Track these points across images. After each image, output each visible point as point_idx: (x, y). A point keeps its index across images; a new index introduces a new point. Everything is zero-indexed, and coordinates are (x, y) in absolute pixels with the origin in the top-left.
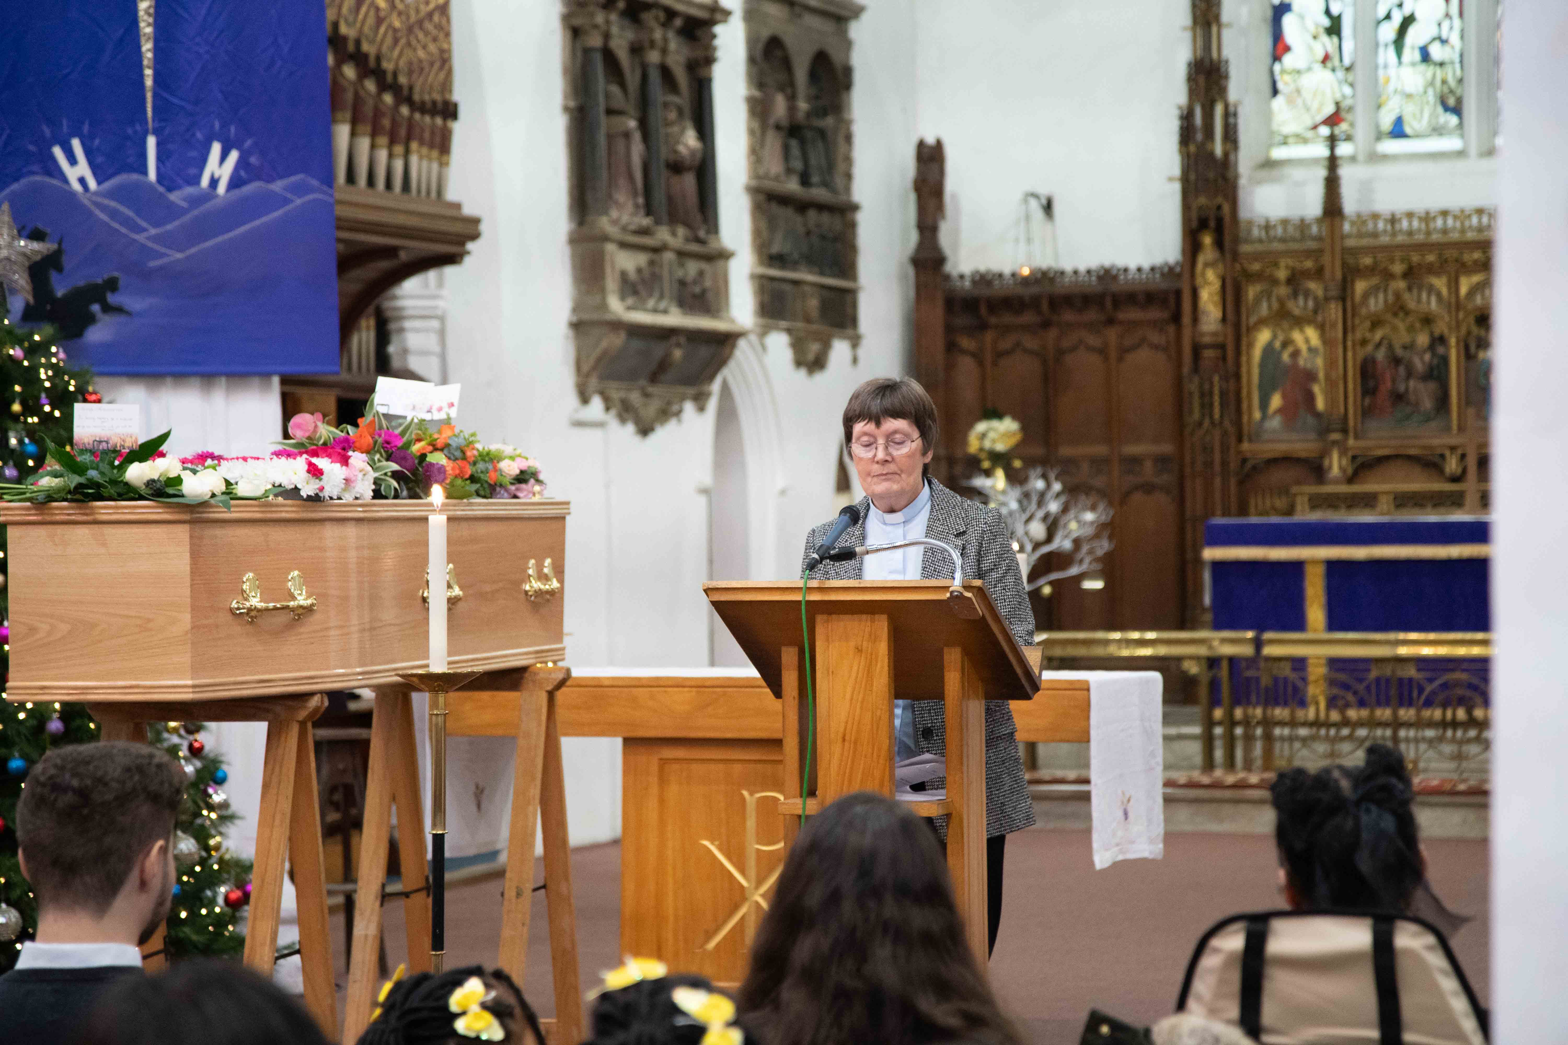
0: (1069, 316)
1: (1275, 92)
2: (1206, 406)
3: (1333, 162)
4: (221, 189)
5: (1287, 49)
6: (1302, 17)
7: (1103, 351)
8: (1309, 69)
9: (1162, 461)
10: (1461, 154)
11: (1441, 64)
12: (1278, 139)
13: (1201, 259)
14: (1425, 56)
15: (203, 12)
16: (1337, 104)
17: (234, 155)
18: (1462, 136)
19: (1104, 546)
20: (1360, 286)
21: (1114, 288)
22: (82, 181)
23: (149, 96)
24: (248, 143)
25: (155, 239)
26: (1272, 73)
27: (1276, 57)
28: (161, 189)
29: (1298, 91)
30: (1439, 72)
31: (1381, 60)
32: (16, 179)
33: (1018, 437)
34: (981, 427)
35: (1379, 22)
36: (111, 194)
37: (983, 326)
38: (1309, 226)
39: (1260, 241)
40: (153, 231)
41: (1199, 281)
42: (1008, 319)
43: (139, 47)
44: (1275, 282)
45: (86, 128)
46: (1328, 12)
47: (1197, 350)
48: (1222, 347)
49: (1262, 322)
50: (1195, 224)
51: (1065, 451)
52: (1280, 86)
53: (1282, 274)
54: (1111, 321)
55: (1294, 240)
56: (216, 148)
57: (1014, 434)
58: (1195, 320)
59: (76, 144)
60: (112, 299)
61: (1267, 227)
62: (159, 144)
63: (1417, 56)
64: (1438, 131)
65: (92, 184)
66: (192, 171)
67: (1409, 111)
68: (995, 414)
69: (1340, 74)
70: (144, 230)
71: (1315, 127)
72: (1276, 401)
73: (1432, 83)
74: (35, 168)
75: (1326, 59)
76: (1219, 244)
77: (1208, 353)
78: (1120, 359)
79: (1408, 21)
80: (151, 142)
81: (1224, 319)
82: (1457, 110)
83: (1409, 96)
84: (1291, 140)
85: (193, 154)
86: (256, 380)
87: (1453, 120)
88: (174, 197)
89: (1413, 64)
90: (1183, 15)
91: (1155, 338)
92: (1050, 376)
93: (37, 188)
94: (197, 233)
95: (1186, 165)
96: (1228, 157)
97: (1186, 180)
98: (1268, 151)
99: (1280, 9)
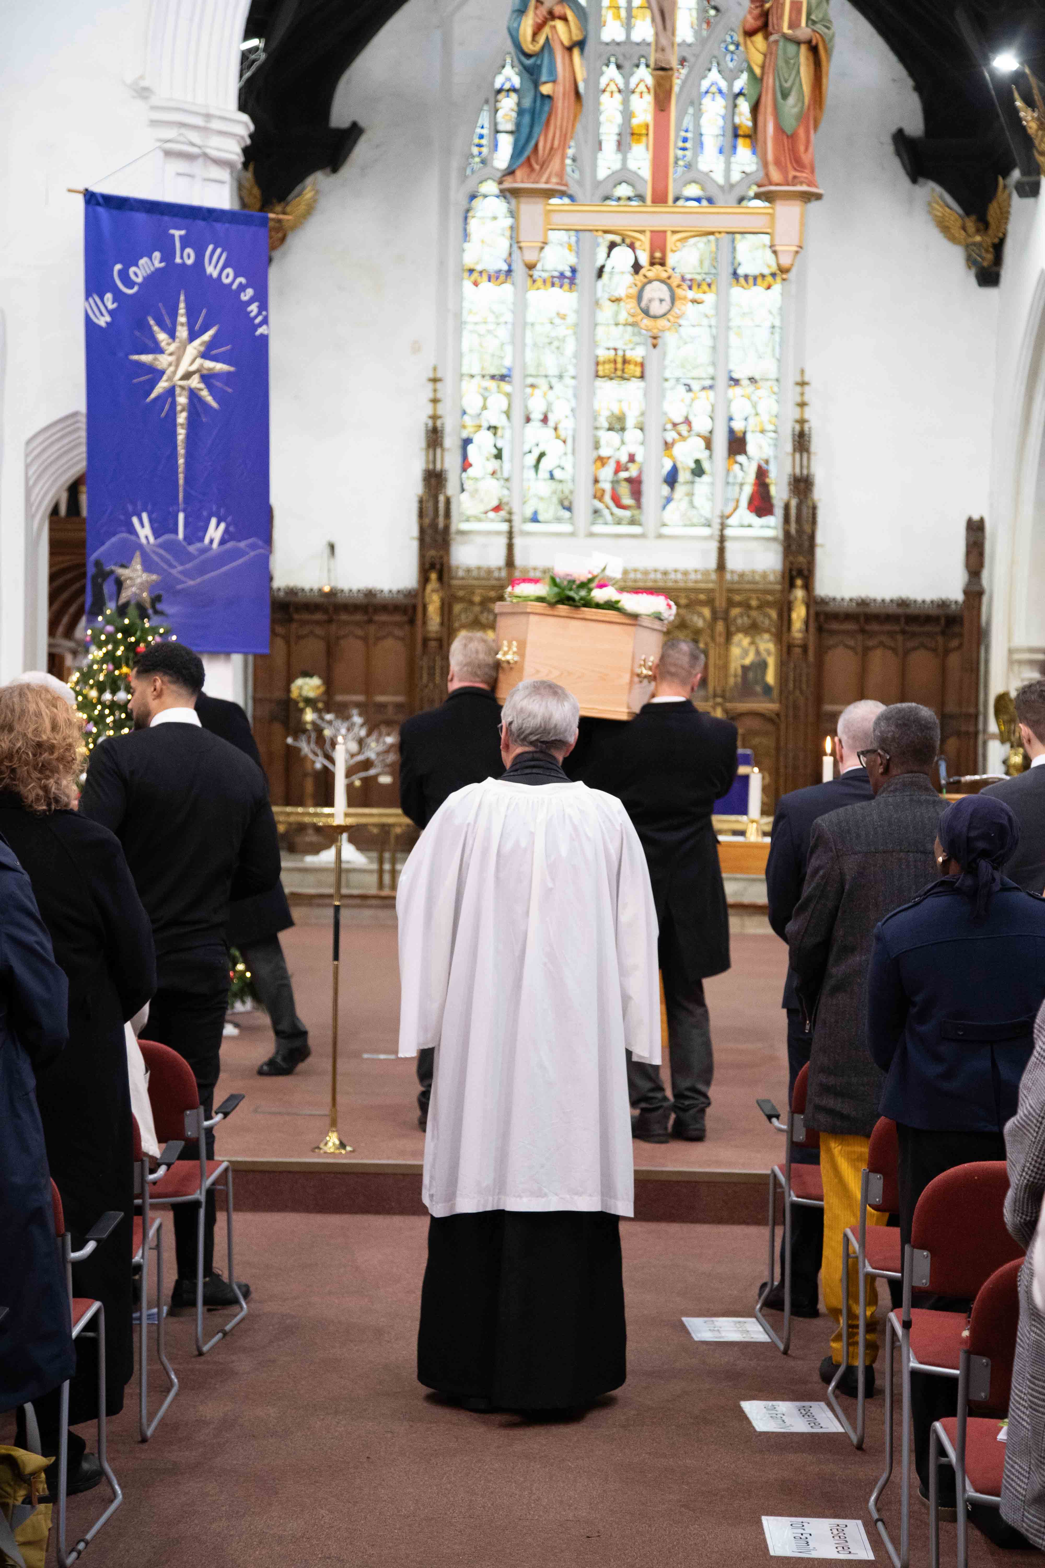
0: (344, 617)
1: (463, 490)
2: (431, 675)
3: (510, 535)
4: (215, 545)
5: (470, 465)
6: (480, 447)
7: (365, 639)
8: (483, 478)
9: (398, 706)
10: (573, 534)
11: (561, 481)
12: (464, 518)
13: (429, 587)
14: (552, 477)
15: (209, 442)
16: (500, 500)
17: (223, 526)
18: (572, 524)
21: (375, 601)
22: (147, 537)
23: (181, 490)
24: (229, 519)
25: (181, 572)
26: (461, 479)
27: (464, 470)
28: (185, 544)
29: (476, 491)
30: (560, 487)
31: (525, 476)
32: (114, 534)
33: (322, 689)
34: (300, 682)
35: (525, 454)
36: (160, 546)
37: (290, 620)
38: (493, 572)
39: (463, 578)
40: (180, 568)
41: (427, 600)
42: (306, 616)
43: (177, 462)
44: (471, 603)
45: (149, 507)
46: (495, 446)
47: (425, 641)
48: (440, 640)
49: (463, 626)
50: (427, 566)
51: (339, 698)
52: (465, 486)
53: (477, 599)
54: (370, 621)
55: (483, 579)
56: (214, 521)
57: (318, 687)
58: (424, 623)
59: (145, 516)
60: (159, 606)
61: (468, 571)
62: (186, 518)
63: (548, 476)
64: (559, 520)
65: (152, 539)
66: (200, 534)
67: (541, 507)
68: (307, 674)
69: (502, 482)
70: (175, 567)
71: (486, 513)
73: (554, 492)
74: (123, 529)
75: (494, 473)
76: (440, 579)
77: (433, 644)
78: (375, 644)
79: (542, 455)
80: (181, 516)
81: (442, 624)
82: (569, 509)
83: (541, 499)
84: (471, 519)
85: (201, 524)
86: (222, 656)
87: (567, 514)
88: (192, 549)
89: (545, 480)
90: (419, 441)
91: (398, 632)
92: (331, 652)
93: (124, 541)
94: (202, 570)
95: (422, 531)
96: (447, 528)
97: (422, 540)
98: (457, 524)
99: (467, 442)
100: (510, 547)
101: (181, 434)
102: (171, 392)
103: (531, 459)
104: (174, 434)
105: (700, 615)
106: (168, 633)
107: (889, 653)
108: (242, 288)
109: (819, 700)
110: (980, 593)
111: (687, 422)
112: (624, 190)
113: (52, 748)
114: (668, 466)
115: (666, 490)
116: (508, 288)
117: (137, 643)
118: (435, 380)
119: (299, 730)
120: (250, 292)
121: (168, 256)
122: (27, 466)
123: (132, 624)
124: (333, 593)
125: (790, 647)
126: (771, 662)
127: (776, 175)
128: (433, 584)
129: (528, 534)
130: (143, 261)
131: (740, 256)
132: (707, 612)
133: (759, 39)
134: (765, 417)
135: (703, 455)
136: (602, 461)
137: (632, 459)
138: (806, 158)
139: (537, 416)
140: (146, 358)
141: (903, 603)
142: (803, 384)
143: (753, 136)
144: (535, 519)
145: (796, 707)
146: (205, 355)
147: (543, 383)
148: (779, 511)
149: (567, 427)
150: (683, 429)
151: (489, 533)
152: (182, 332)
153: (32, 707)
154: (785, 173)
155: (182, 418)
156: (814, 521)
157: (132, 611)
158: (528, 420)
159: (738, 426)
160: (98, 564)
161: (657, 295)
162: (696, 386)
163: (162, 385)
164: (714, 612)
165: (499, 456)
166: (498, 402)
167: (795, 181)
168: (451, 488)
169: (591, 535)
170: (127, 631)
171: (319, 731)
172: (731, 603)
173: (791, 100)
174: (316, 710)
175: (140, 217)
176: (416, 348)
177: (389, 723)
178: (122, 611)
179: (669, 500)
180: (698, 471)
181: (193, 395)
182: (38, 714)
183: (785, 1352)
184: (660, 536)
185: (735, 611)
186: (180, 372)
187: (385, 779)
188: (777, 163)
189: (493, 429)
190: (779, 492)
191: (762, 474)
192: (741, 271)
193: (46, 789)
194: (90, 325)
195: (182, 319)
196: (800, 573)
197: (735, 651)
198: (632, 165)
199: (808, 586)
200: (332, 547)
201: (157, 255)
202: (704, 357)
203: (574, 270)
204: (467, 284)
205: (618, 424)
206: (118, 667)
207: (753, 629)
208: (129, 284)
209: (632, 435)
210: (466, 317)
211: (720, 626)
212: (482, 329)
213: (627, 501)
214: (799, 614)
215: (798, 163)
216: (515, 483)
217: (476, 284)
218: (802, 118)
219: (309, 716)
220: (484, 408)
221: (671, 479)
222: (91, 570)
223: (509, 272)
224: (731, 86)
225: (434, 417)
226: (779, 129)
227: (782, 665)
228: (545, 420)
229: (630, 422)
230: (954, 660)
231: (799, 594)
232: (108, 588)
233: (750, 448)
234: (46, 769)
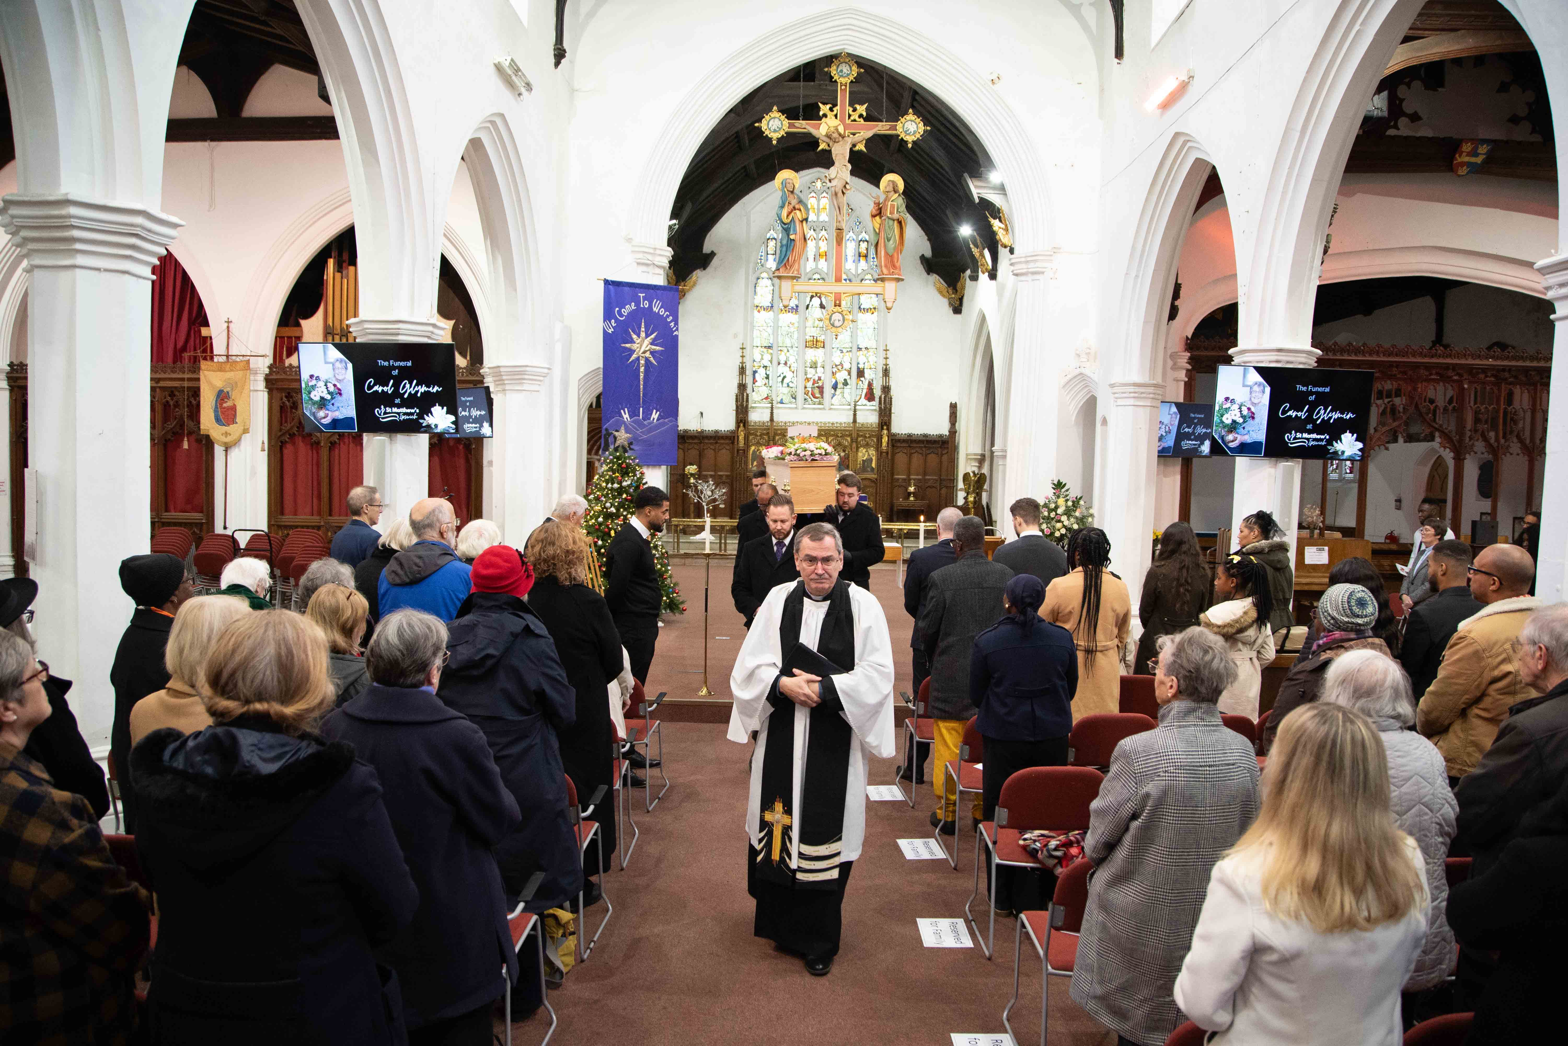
0: (706, 441)
3: (772, 409)
4: (655, 421)
5: (756, 381)
6: (760, 375)
7: (714, 450)
8: (761, 387)
10: (796, 408)
11: (792, 388)
13: (740, 430)
14: (788, 386)
15: (653, 379)
16: (768, 395)
17: (658, 413)
18: (796, 404)
19: (724, 497)
20: (777, 438)
21: (718, 435)
22: (627, 419)
23: (641, 399)
24: (661, 410)
25: (641, 433)
26: (752, 387)
27: (754, 383)
28: (642, 421)
29: (758, 391)
30: (791, 390)
31: (778, 386)
32: (614, 418)
33: (697, 470)
34: (689, 467)
35: (778, 377)
36: (633, 422)
37: (685, 442)
38: (765, 423)
39: (753, 426)
40: (641, 431)
41: (739, 434)
42: (691, 441)
43: (640, 387)
44: (757, 435)
45: (628, 406)
46: (766, 374)
47: (738, 451)
48: (744, 450)
49: (753, 445)
50: (739, 421)
51: (704, 474)
52: (754, 390)
53: (759, 434)
54: (716, 443)
55: (761, 426)
56: (654, 411)
58: (738, 443)
59: (626, 410)
60: (632, 448)
61: (755, 423)
62: (643, 410)
64: (791, 403)
65: (629, 420)
66: (649, 417)
67: (784, 398)
68: (691, 464)
69: (769, 388)
70: (638, 431)
71: (762, 400)
72: (755, 463)
73: (789, 392)
74: (617, 416)
75: (765, 385)
76: (744, 426)
77: (740, 452)
78: (718, 452)
79: (784, 377)
80: (641, 410)
81: (744, 443)
82: (795, 398)
83: (784, 395)
84: (757, 402)
85: (649, 412)
88: (645, 423)
89: (785, 387)
90: (736, 372)
91: (728, 447)
92: (701, 455)
93: (618, 420)
94: (650, 431)
95: (737, 407)
96: (747, 406)
97: (737, 411)
98: (751, 404)
99: (755, 372)
100: (772, 413)
101: (642, 376)
102: (638, 359)
103: (780, 379)
104: (639, 376)
105: (846, 440)
106: (635, 459)
107: (920, 456)
108: (668, 316)
109: (893, 474)
110: (956, 432)
111: (841, 364)
112: (817, 276)
113: (573, 552)
114: (834, 381)
115: (833, 391)
116: (771, 313)
117: (622, 463)
118: (743, 349)
119: (688, 486)
120: (671, 318)
121: (638, 304)
122: (579, 390)
123: (620, 455)
124: (702, 431)
125: (881, 453)
126: (874, 458)
127: (885, 271)
128: (741, 428)
129: (779, 408)
130: (627, 306)
131: (861, 301)
132: (849, 439)
133: (878, 218)
134: (871, 363)
135: (848, 377)
136: (808, 380)
137: (820, 379)
138: (897, 265)
139: (782, 362)
140: (628, 345)
141: (925, 436)
142: (886, 350)
143: (866, 256)
144: (781, 402)
145: (884, 477)
146: (652, 344)
147: (785, 350)
148: (877, 399)
149: (794, 366)
150: (840, 367)
151: (763, 408)
152: (643, 334)
153: (563, 533)
154: (889, 271)
155: (642, 369)
156: (891, 404)
157: (620, 449)
158: (779, 364)
159: (861, 366)
160: (606, 430)
161: (837, 318)
162: (845, 351)
163: (634, 356)
164: (852, 440)
165: (767, 377)
166: (767, 357)
167: (893, 273)
168: (749, 390)
169: (804, 408)
170: (618, 458)
171: (696, 487)
172: (858, 436)
173: (891, 242)
174: (695, 478)
175: (627, 289)
176: (735, 336)
177: (724, 483)
178: (616, 449)
179: (834, 395)
180: (846, 383)
181: (647, 359)
182: (567, 536)
183: (913, 807)
184: (831, 409)
185: (860, 439)
186: (642, 350)
187: (722, 506)
188: (886, 266)
189: (765, 367)
190: (877, 392)
191: (870, 385)
192: (862, 307)
193: (570, 574)
194: (605, 332)
195: (643, 329)
196: (885, 424)
197: (860, 454)
198: (820, 267)
199: (889, 429)
200: (702, 414)
201: (633, 304)
202: (848, 339)
203: (797, 306)
204: (756, 312)
205: (814, 366)
206: (614, 473)
207: (867, 446)
208: (621, 316)
209: (820, 370)
210: (755, 324)
211: (854, 445)
212: (761, 329)
213: (818, 395)
214: (885, 440)
215: (894, 267)
216: (774, 388)
217: (759, 311)
218: (895, 249)
219: (692, 480)
220: (762, 359)
221: (835, 387)
222: (604, 432)
223: (772, 307)
224: (857, 237)
225: (742, 363)
226: (887, 253)
227: (878, 460)
228: (786, 364)
229: (819, 365)
230: (945, 458)
231: (885, 432)
232: (611, 440)
233: (866, 375)
234: (571, 563)
